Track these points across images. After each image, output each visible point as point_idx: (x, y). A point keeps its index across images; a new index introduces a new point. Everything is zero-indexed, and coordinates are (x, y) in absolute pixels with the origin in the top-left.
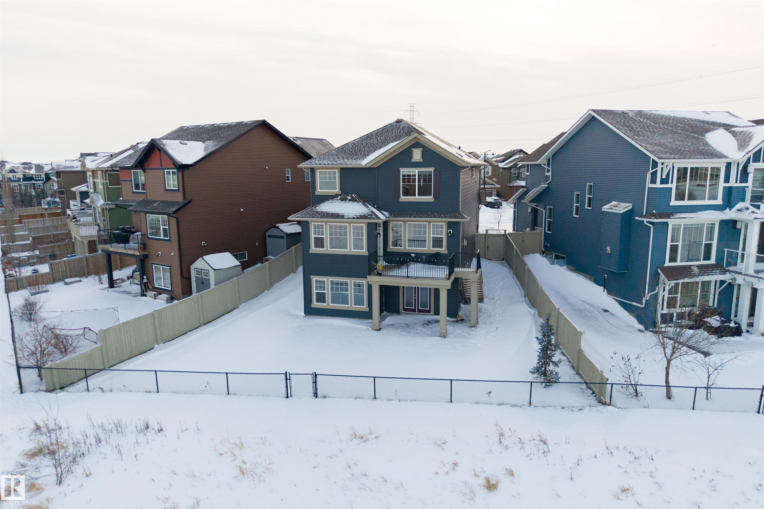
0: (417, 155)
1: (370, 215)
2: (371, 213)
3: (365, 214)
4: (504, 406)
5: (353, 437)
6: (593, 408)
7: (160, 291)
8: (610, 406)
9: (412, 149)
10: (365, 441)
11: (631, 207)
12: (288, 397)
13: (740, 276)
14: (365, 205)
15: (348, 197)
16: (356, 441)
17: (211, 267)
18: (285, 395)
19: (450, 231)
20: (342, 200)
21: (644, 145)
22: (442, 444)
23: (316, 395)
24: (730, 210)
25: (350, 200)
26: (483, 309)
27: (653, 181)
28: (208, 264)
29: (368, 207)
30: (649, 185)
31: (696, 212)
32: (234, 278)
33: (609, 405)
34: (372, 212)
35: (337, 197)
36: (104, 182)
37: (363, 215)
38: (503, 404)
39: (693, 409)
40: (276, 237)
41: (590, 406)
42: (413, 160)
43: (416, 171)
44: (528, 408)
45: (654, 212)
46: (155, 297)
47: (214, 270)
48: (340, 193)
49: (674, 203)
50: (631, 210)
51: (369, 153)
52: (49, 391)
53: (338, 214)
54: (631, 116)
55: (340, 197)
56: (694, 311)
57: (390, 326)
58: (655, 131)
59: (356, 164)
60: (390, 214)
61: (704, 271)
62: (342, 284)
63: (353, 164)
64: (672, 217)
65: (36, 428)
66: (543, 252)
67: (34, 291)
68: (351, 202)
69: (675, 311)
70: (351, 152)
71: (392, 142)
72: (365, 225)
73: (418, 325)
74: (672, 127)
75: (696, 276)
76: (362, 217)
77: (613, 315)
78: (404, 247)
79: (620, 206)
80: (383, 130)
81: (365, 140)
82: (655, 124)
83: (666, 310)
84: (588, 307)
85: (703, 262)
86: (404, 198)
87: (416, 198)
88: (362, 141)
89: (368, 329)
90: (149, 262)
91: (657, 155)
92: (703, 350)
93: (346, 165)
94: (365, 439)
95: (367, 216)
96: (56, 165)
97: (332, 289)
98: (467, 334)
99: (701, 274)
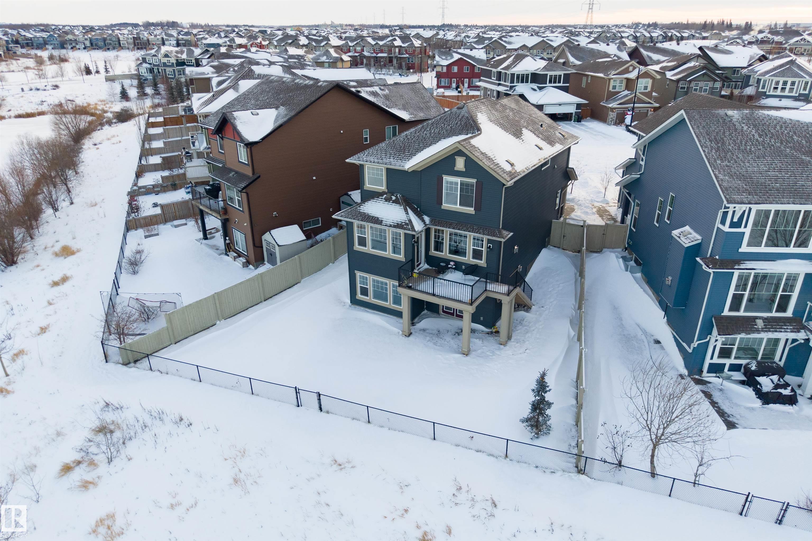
0: (460, 164)
1: (407, 224)
2: (408, 222)
3: (402, 223)
4: (481, 453)
5: (333, 463)
6: (566, 473)
7: (239, 255)
8: (583, 476)
9: (456, 157)
10: (341, 469)
11: (699, 241)
12: (298, 406)
14: (406, 210)
15: (393, 197)
16: (335, 467)
17: (276, 243)
18: (296, 404)
19: (490, 246)
20: (386, 201)
21: (721, 177)
22: (403, 487)
23: (321, 409)
25: (394, 202)
27: (723, 222)
28: (274, 239)
29: (407, 213)
30: (718, 224)
31: (774, 261)
32: (296, 256)
33: (582, 474)
34: (410, 221)
35: (382, 195)
37: (400, 223)
38: (480, 451)
39: (670, 496)
41: (564, 471)
42: (456, 169)
43: (458, 180)
44: (503, 460)
45: (717, 257)
46: (235, 258)
47: (279, 246)
48: (386, 191)
49: (744, 248)
50: (699, 245)
51: (417, 152)
52: (126, 364)
53: (378, 218)
54: (734, 120)
55: (385, 196)
56: (750, 366)
57: (422, 332)
58: (753, 149)
59: (400, 166)
60: (431, 221)
61: (771, 325)
62: (382, 283)
63: (397, 165)
64: (736, 267)
65: (105, 404)
66: (626, 249)
67: (147, 234)
68: (394, 204)
69: (728, 362)
70: (401, 147)
71: (444, 138)
72: (402, 232)
73: (450, 333)
74: (782, 143)
75: (759, 331)
76: (399, 226)
77: (663, 348)
78: (445, 254)
79: (689, 236)
80: (440, 119)
81: (419, 132)
82: (760, 136)
83: (716, 360)
84: (640, 333)
85: (774, 314)
86: (446, 206)
87: (458, 207)
88: (415, 133)
89: (399, 333)
90: (231, 225)
91: (728, 197)
92: (730, 419)
93: (391, 165)
94: (342, 467)
95: (403, 225)
96: (190, 72)
97: (374, 286)
98: (491, 354)
99: (766, 329)
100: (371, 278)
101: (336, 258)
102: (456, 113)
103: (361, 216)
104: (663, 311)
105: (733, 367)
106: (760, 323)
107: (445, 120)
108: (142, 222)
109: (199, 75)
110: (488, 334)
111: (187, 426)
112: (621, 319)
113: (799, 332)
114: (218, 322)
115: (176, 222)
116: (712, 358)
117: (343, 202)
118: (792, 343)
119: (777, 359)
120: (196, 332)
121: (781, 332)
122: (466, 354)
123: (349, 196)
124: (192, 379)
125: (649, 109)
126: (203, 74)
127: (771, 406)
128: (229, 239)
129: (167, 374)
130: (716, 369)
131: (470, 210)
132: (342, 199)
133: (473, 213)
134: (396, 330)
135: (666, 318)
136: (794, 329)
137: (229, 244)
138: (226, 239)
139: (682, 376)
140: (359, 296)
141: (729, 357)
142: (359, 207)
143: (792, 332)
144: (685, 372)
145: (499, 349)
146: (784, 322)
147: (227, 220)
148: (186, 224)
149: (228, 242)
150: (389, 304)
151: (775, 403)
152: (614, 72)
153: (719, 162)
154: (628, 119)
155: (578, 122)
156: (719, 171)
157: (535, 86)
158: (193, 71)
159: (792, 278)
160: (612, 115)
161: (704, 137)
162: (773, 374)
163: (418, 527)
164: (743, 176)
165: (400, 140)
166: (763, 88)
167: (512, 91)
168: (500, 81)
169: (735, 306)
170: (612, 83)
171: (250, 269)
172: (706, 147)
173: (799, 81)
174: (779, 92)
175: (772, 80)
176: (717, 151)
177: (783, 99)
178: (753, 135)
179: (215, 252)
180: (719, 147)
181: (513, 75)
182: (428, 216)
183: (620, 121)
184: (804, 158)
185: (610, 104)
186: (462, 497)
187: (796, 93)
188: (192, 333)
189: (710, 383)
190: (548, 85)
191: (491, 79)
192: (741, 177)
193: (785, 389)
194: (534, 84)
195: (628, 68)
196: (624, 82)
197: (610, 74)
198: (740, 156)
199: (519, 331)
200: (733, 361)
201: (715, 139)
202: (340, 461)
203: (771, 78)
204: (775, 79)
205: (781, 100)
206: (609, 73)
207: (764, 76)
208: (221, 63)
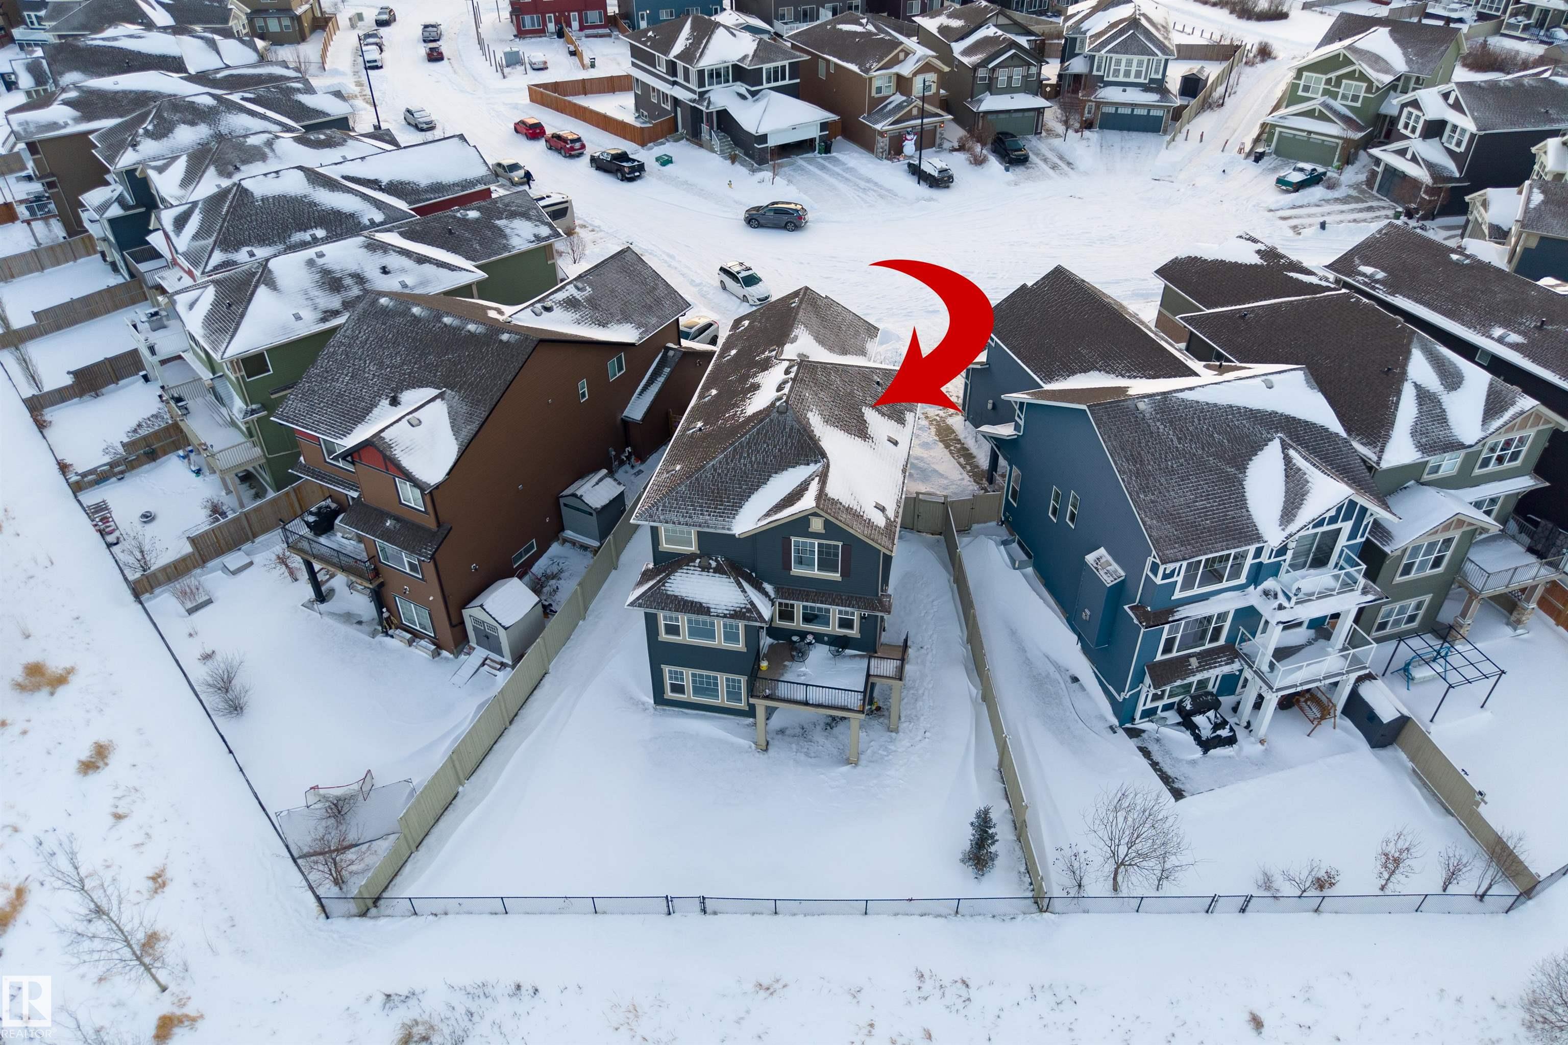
0: (816, 525)
1: (749, 610)
2: (749, 606)
3: (742, 608)
5: (757, 988)
6: (1027, 916)
7: (416, 635)
8: (1047, 914)
9: (810, 517)
10: (772, 994)
11: (1123, 579)
12: (670, 914)
13: (1250, 670)
14: (740, 586)
15: (711, 562)
16: (762, 993)
17: (499, 623)
19: (862, 618)
20: (703, 570)
21: (1148, 520)
22: (856, 993)
23: (704, 912)
24: (1255, 588)
25: (716, 571)
27: (1154, 573)
28: (490, 615)
29: (744, 591)
30: (1147, 571)
31: (1206, 599)
32: (538, 639)
33: (1045, 912)
34: (752, 603)
35: (694, 561)
36: (238, 375)
37: (737, 609)
38: (925, 915)
39: (1138, 911)
40: (578, 509)
41: (1025, 913)
42: (810, 530)
43: (815, 542)
44: (954, 918)
45: (1149, 609)
46: (410, 643)
47: (506, 628)
48: (698, 552)
49: (1178, 595)
50: (1123, 581)
51: (742, 499)
52: (364, 914)
53: (701, 604)
54: (1147, 416)
55: (698, 560)
56: (1184, 704)
57: (780, 736)
58: (1175, 466)
59: (723, 528)
60: (777, 591)
61: (1206, 661)
62: (708, 677)
63: (716, 526)
64: (1170, 619)
65: (385, 997)
66: (1003, 523)
67: (189, 605)
68: (717, 575)
69: (1160, 704)
70: (713, 492)
71: (776, 473)
72: (741, 624)
73: (819, 728)
74: (1203, 449)
75: (1193, 672)
76: (737, 614)
77: (1083, 688)
78: (798, 623)
79: (1109, 568)
80: (758, 433)
81: (732, 461)
82: (1179, 439)
83: (1149, 705)
84: (1052, 670)
85: (1208, 646)
86: (797, 571)
87: (815, 572)
88: (728, 464)
89: (750, 747)
90: (389, 592)
91: (1160, 554)
92: (1176, 786)
93: (708, 527)
94: (772, 990)
95: (744, 613)
97: (694, 681)
98: (885, 753)
99: (1201, 669)
100: (688, 672)
101: (586, 609)
102: (779, 421)
103: (672, 602)
104: (1075, 632)
105: (1166, 708)
106: (1194, 662)
107: (765, 435)
108: (161, 577)
109: (47, 132)
110: (869, 714)
111: (533, 994)
112: (1024, 651)
113: (1233, 662)
114: (461, 789)
115: (230, 562)
116: (1144, 705)
117: (565, 505)
118: (1222, 677)
119: (1209, 688)
120: (438, 815)
121: (1216, 667)
122: (854, 763)
123: (580, 498)
124: (491, 913)
126: (57, 125)
127: (1211, 753)
128: (388, 610)
129: (446, 914)
130: (1149, 714)
131: (836, 576)
132: (563, 501)
133: (840, 579)
134: (745, 743)
135: (1080, 644)
136: (1227, 659)
137: (389, 617)
138: (382, 612)
139: (1111, 728)
140: (669, 694)
141: (1161, 699)
142: (663, 585)
143: (1226, 664)
144: (1116, 722)
145: (892, 741)
146: (1217, 654)
147: (382, 585)
148: (253, 564)
149: (386, 615)
150: (722, 701)
151: (1215, 748)
152: (875, 66)
153: (1142, 496)
154: (909, 147)
155: (826, 153)
156: (1145, 512)
157: (742, 88)
159: (1222, 617)
160: (883, 143)
161: (1119, 454)
162: (1209, 710)
164: (1171, 515)
165: (706, 477)
166: (1098, 70)
167: (705, 104)
168: (676, 76)
169: (1168, 649)
170: (876, 84)
171: (446, 659)
172: (1124, 473)
173: (1149, 60)
174: (1121, 79)
175: (1111, 58)
176: (1137, 478)
177: (1128, 89)
178: (1172, 441)
179: (361, 631)
180: (1138, 470)
181: (701, 73)
182: (770, 583)
183: (895, 150)
184: (1229, 470)
185: (877, 122)
186: (927, 988)
187: (1145, 79)
188: (433, 822)
189: (1144, 731)
190: (765, 85)
191: (655, 68)
192: (1170, 517)
193: (1224, 728)
194: (739, 83)
195: (897, 54)
196: (894, 79)
197: (870, 69)
198: (1163, 480)
199: (905, 701)
200: (1166, 701)
201: (1132, 455)
202: (764, 983)
203: (1109, 55)
204: (1115, 56)
205: (1124, 91)
206: (868, 66)
207: (1099, 51)
208: (84, 92)
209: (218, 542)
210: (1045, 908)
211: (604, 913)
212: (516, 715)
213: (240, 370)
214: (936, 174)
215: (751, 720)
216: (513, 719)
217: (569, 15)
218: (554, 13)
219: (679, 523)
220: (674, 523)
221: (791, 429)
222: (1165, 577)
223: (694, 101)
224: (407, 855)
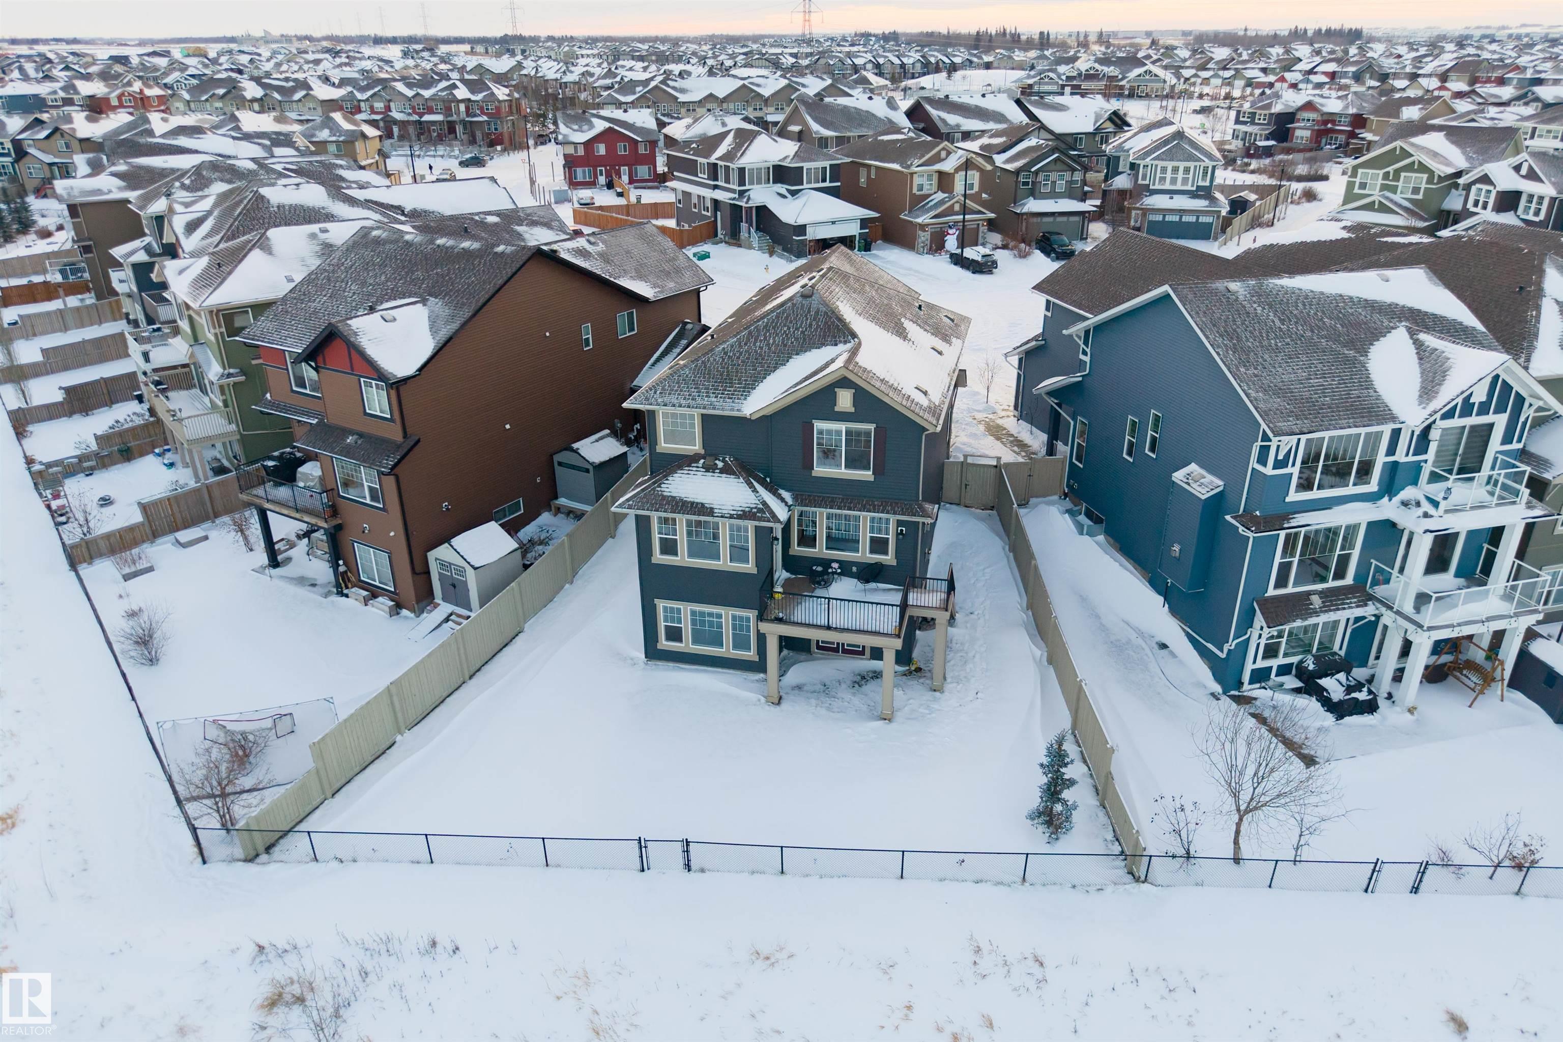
0: (845, 400)
1: (760, 510)
2: (761, 506)
3: (752, 508)
4: (984, 884)
5: (754, 958)
6: (1120, 886)
7: (374, 593)
8: (1146, 885)
9: (836, 390)
10: (773, 964)
11: (1221, 488)
12: (643, 870)
13: (1389, 612)
14: (751, 485)
15: (717, 462)
16: (760, 964)
17: (469, 563)
18: (639, 866)
19: (902, 530)
20: (707, 471)
21: (1253, 394)
22: (889, 969)
23: (688, 867)
24: (1390, 500)
25: (722, 471)
26: (954, 642)
27: (1263, 460)
28: (462, 557)
29: (755, 491)
30: (1253, 463)
31: (1330, 508)
32: (513, 584)
33: (1143, 882)
34: (764, 503)
35: (697, 462)
36: (217, 331)
37: (747, 509)
38: (981, 881)
39: (1270, 886)
40: (573, 467)
41: (1115, 884)
42: (837, 409)
43: (842, 427)
44: (1020, 887)
45: (1258, 513)
46: (366, 600)
47: (475, 569)
48: (703, 452)
49: (1294, 496)
50: (1221, 493)
51: (755, 381)
52: (251, 859)
53: (703, 504)
54: (1241, 298)
55: (702, 461)
56: (1305, 664)
57: (796, 692)
58: (1279, 344)
59: (732, 410)
60: (795, 498)
61: (1331, 601)
62: (710, 615)
63: (724, 408)
64: (1286, 525)
65: (257, 948)
66: (1066, 495)
67: (127, 570)
68: (724, 475)
69: (1274, 663)
70: (721, 375)
71: (797, 354)
72: (750, 525)
73: (844, 686)
74: (1312, 331)
75: (1316, 612)
76: (746, 515)
77: (1173, 655)
78: (820, 550)
79: (1202, 481)
80: (777, 317)
81: (746, 344)
82: (1282, 321)
83: (1261, 664)
84: (1133, 636)
85: (1331, 584)
86: (820, 470)
87: (842, 472)
88: (740, 346)
89: (759, 700)
90: (346, 537)
91: (1271, 425)
92: (1306, 752)
93: (714, 408)
94: (773, 960)
95: (755, 514)
96: (65, 189)
97: (694, 622)
98: (927, 712)
99: (1325, 609)
100: (686, 609)
101: (575, 573)
102: (803, 305)
103: (668, 503)
104: (1160, 594)
105: (1284, 670)
106: (1316, 601)
107: (787, 318)
108: (103, 545)
109: (88, 196)
110: (905, 675)
111: (452, 953)
112: (1098, 617)
113: (1366, 605)
114: (399, 738)
115: (184, 535)
116: (1254, 662)
117: (560, 464)
118: (1354, 624)
119: (1336, 648)
120: (365, 765)
121: (1344, 609)
122: (888, 719)
123: (576, 451)
124: (412, 862)
125: (980, 222)
126: (99, 192)
127: (1347, 719)
128: (345, 564)
129: (355, 861)
130: (1260, 676)
131: (867, 475)
132: (557, 458)
133: (872, 479)
134: (753, 696)
135: (1167, 606)
136: (1359, 601)
137: (346, 572)
138: (338, 565)
139: (1213, 694)
140: (664, 644)
141: (1275, 656)
142: (659, 486)
143: (1358, 606)
144: (1218, 689)
145: (935, 700)
146: (1344, 594)
147: (339, 528)
148: (206, 538)
149: (342, 569)
150: (727, 650)
151: (1351, 714)
152: (917, 162)
153: (1242, 370)
154: (951, 241)
155: (865, 251)
156: (1248, 384)
157: (782, 188)
158: (72, 188)
159: (1352, 530)
160: (924, 237)
161: (1211, 330)
162: (1338, 672)
163: (940, 1030)
164: (1280, 389)
165: (715, 360)
166: (1144, 178)
167: (745, 200)
168: (717, 180)
169: (1282, 582)
170: (917, 181)
171: (406, 618)
172: (1219, 347)
173: (1195, 167)
174: (1167, 186)
175: (1156, 165)
176: (1234, 352)
177: (1175, 196)
178: (1273, 322)
179: (314, 592)
180: (1234, 344)
181: (742, 171)
182: (787, 490)
183: (937, 246)
184: (1346, 352)
185: (918, 217)
186: (986, 964)
187: (1193, 186)
188: (358, 769)
189: (1255, 699)
190: (805, 186)
191: (697, 176)
192: (1279, 391)
193: (1360, 691)
194: (779, 185)
195: (939, 152)
196: (935, 177)
197: (911, 164)
198: (1266, 357)
199: (952, 662)
200: (1281, 660)
201: (1226, 331)
202: (765, 952)
203: (1155, 162)
204: (1160, 165)
205: (1171, 198)
206: (909, 163)
207: (1144, 159)
208: (133, 167)
209: (173, 514)
210: (1143, 878)
211: (558, 866)
212: (479, 670)
213: (220, 326)
214: (979, 259)
215: (762, 675)
216: (474, 674)
217: (620, 169)
218: (605, 166)
219: (680, 406)
220: (674, 406)
221: (817, 312)
222: (1278, 464)
223: (734, 199)
224: (319, 800)
